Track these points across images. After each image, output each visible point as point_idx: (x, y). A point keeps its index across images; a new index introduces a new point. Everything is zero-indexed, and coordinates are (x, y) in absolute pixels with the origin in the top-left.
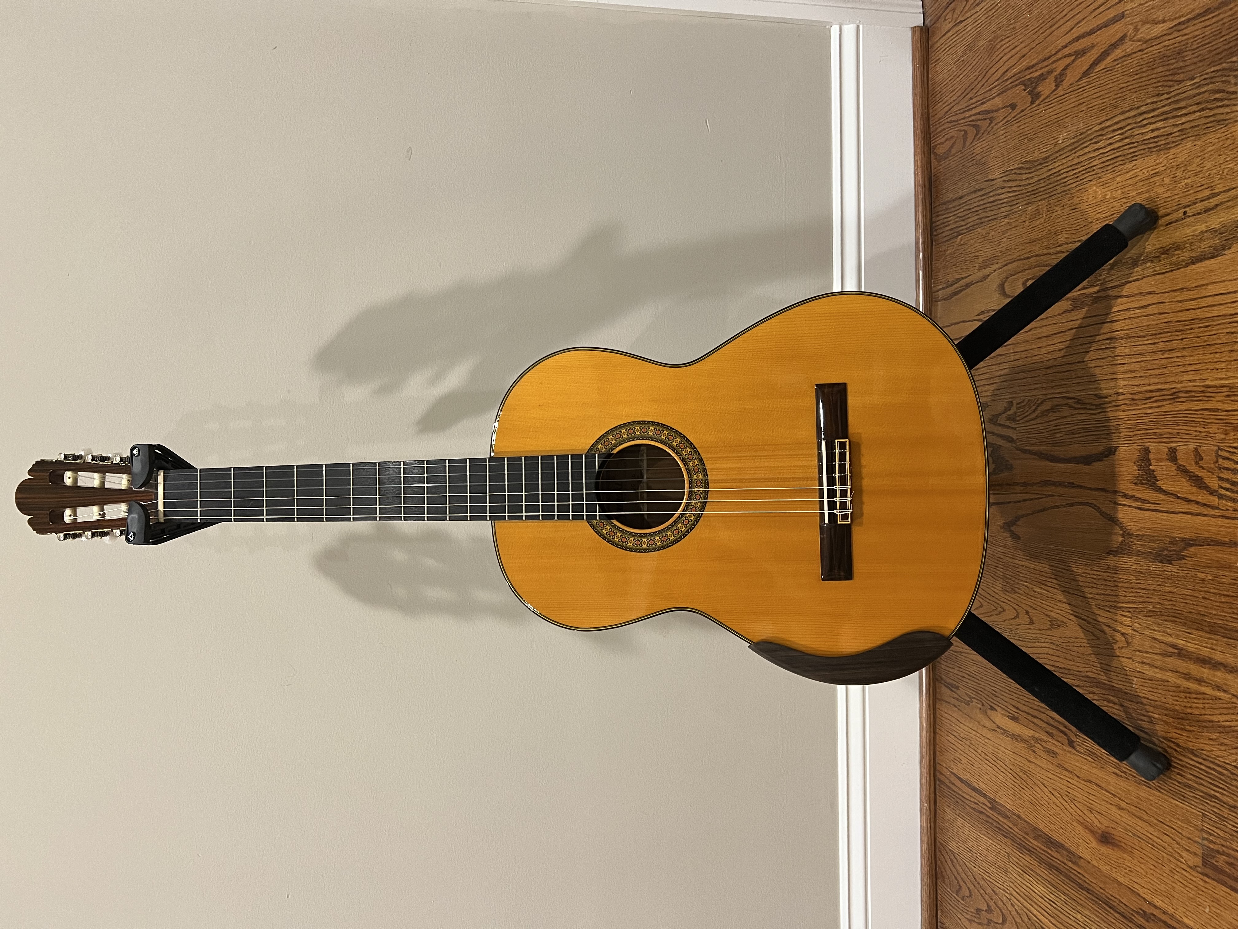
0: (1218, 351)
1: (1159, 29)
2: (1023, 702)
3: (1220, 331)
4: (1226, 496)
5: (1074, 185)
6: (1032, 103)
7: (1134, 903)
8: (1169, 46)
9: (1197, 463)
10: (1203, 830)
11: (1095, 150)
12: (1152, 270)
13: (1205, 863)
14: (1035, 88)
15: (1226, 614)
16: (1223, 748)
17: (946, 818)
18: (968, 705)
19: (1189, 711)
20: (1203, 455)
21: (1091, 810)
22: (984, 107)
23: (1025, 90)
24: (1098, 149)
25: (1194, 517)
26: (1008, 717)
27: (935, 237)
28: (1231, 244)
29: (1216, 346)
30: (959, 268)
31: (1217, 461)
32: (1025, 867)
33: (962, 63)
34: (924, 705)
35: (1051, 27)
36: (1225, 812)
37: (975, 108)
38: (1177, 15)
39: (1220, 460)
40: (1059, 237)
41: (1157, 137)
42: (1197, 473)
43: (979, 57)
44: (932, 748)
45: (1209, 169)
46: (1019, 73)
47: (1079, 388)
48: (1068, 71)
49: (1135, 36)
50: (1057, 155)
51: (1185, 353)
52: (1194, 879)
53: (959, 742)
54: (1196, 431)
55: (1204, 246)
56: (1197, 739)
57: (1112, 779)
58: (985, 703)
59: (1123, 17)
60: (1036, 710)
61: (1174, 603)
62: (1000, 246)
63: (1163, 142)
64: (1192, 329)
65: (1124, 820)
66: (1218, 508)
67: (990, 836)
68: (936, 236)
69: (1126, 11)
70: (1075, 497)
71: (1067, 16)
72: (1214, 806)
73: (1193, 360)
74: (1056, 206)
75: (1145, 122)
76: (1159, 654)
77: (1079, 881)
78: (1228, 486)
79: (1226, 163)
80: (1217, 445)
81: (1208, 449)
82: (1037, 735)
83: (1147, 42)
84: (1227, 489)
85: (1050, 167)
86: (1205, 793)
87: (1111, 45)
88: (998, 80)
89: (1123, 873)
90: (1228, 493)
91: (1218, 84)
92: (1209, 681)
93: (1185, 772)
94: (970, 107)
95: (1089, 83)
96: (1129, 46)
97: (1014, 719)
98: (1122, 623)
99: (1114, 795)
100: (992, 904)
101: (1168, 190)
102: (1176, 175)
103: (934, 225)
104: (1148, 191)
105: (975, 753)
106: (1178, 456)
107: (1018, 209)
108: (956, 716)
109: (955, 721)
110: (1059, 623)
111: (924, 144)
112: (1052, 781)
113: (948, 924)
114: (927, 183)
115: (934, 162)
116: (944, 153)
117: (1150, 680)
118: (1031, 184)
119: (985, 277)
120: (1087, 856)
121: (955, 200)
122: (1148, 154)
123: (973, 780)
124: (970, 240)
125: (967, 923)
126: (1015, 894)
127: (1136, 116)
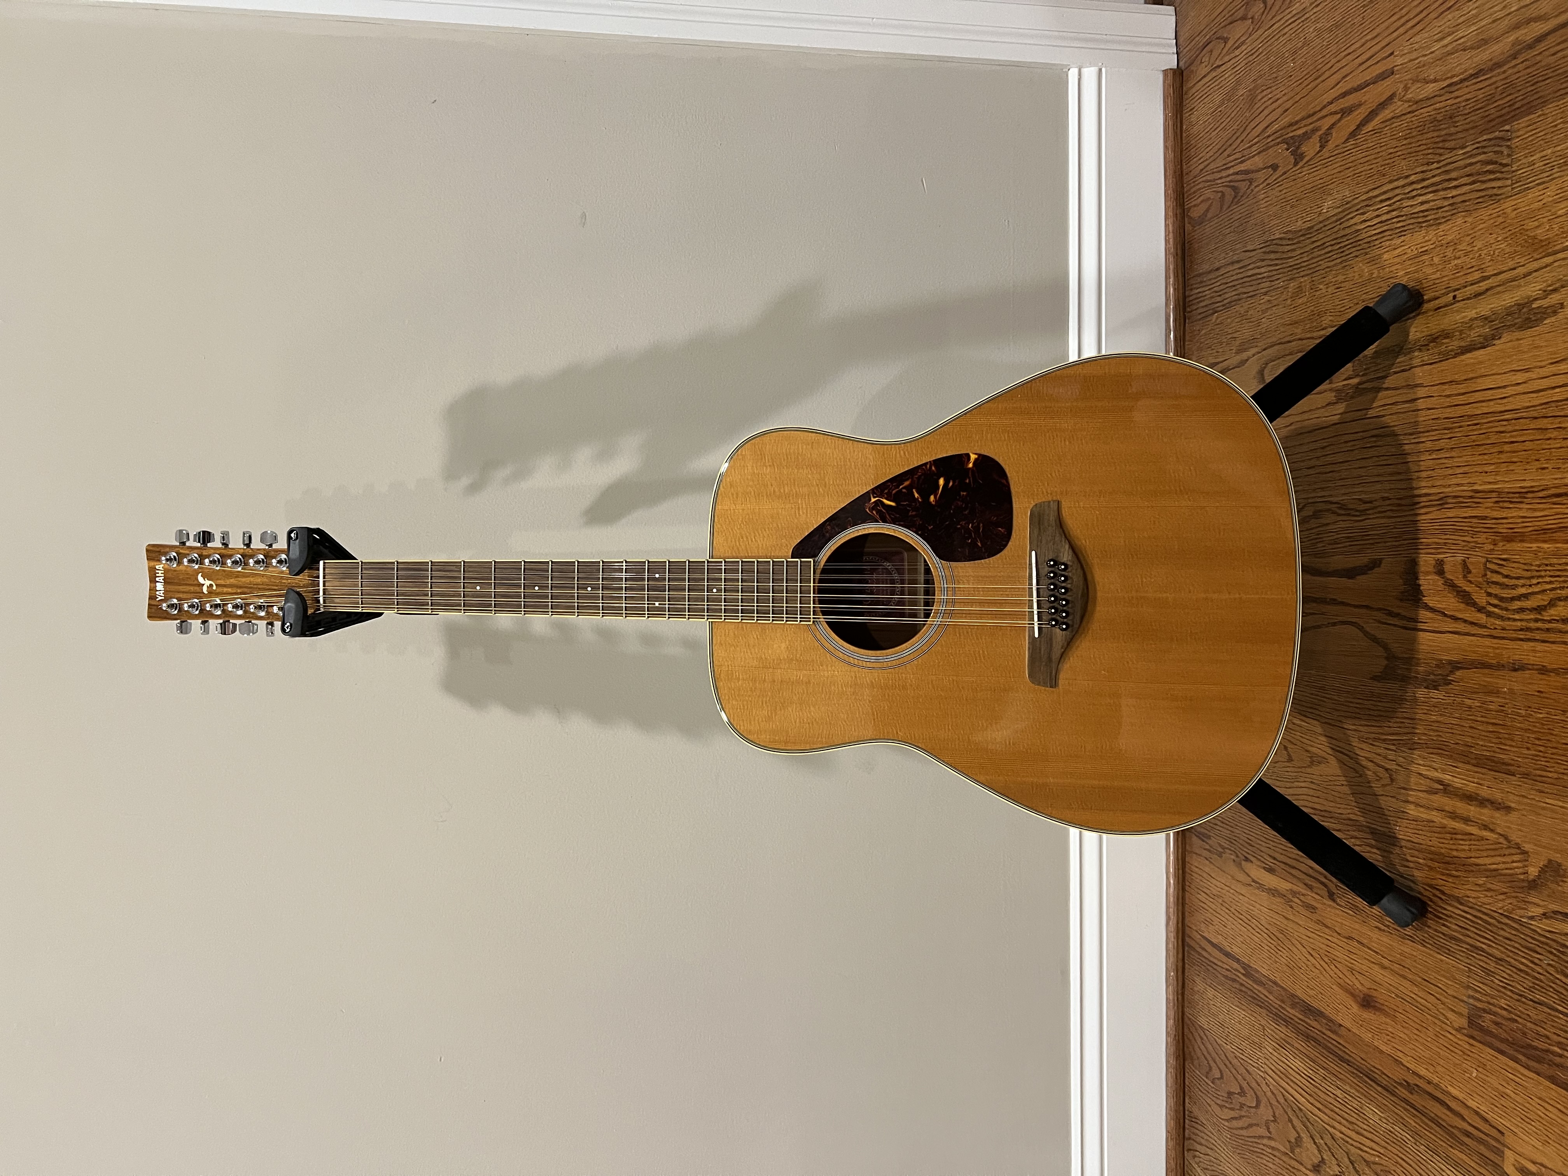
0: (1486, 452)
1: (1431, 88)
2: (1281, 851)
3: (1490, 430)
4: (1493, 612)
5: (1339, 261)
6: (1296, 164)
7: (1397, 1074)
8: (1440, 109)
9: (1465, 577)
10: (1468, 987)
11: (1361, 222)
12: (1419, 360)
13: (1471, 1023)
14: (1298, 148)
15: (1493, 745)
16: (1489, 894)
17: (1196, 989)
18: (1221, 857)
19: (1455, 853)
20: (1471, 567)
21: (1352, 970)
22: (1242, 167)
23: (1288, 150)
24: (1365, 221)
25: (1461, 637)
26: (1264, 868)
27: (1189, 314)
28: (1502, 333)
29: (1486, 446)
30: (1214, 351)
31: (1486, 575)
32: (1281, 1040)
33: (1219, 113)
34: (1172, 858)
35: (1316, 79)
36: (1492, 966)
37: (1233, 166)
38: (1449, 75)
39: (1489, 573)
40: (1323, 319)
41: (1427, 210)
42: (1465, 588)
43: (1238, 109)
44: (1180, 908)
45: (1480, 249)
46: (1281, 129)
47: (1343, 492)
48: (1334, 131)
49: (1404, 96)
50: (1321, 225)
51: (1453, 454)
52: (1460, 1042)
53: (1211, 900)
54: (1464, 541)
55: (1473, 335)
56: (1463, 884)
57: (1375, 935)
58: (1240, 855)
59: (1393, 73)
60: (1294, 859)
61: (1441, 734)
62: (1260, 327)
63: (1433, 217)
64: (1460, 427)
65: (1386, 979)
66: (1485, 627)
67: (1243, 1007)
68: (1189, 312)
69: (1396, 66)
70: (1337, 616)
71: (1334, 67)
72: (1480, 960)
73: (1461, 462)
74: (1319, 283)
75: (1414, 193)
76: (1424, 791)
77: (1340, 1052)
78: (1496, 602)
79: (1497, 244)
80: (1485, 557)
81: (1476, 560)
82: (1295, 888)
83: (1417, 103)
84: (1495, 606)
85: (1314, 239)
86: (1471, 946)
87: (1380, 104)
88: (1258, 136)
89: (1385, 1040)
90: (1496, 610)
91: (1490, 154)
92: (1475, 820)
93: (1450, 923)
94: (1227, 166)
95: (1356, 146)
96: (1398, 107)
97: (1270, 870)
98: (1385, 758)
99: (1377, 953)
100: (1245, 1085)
101: (1438, 271)
102: (1446, 254)
103: (1187, 300)
104: (1416, 271)
105: (1227, 911)
106: (1445, 569)
107: (1279, 286)
108: (1207, 869)
109: (1205, 875)
110: (1319, 759)
111: (1176, 206)
112: (1311, 940)
113: (1196, 1111)
114: (1179, 252)
115: (1188, 227)
116: (1199, 217)
117: (1413, 820)
118: (1293, 257)
119: (1243, 362)
120: (1347, 1024)
121: (1210, 272)
122: (1416, 230)
123: (1226, 944)
124: (1227, 318)
125: (1217, 1110)
126: (1270, 1072)
127: (1403, 186)
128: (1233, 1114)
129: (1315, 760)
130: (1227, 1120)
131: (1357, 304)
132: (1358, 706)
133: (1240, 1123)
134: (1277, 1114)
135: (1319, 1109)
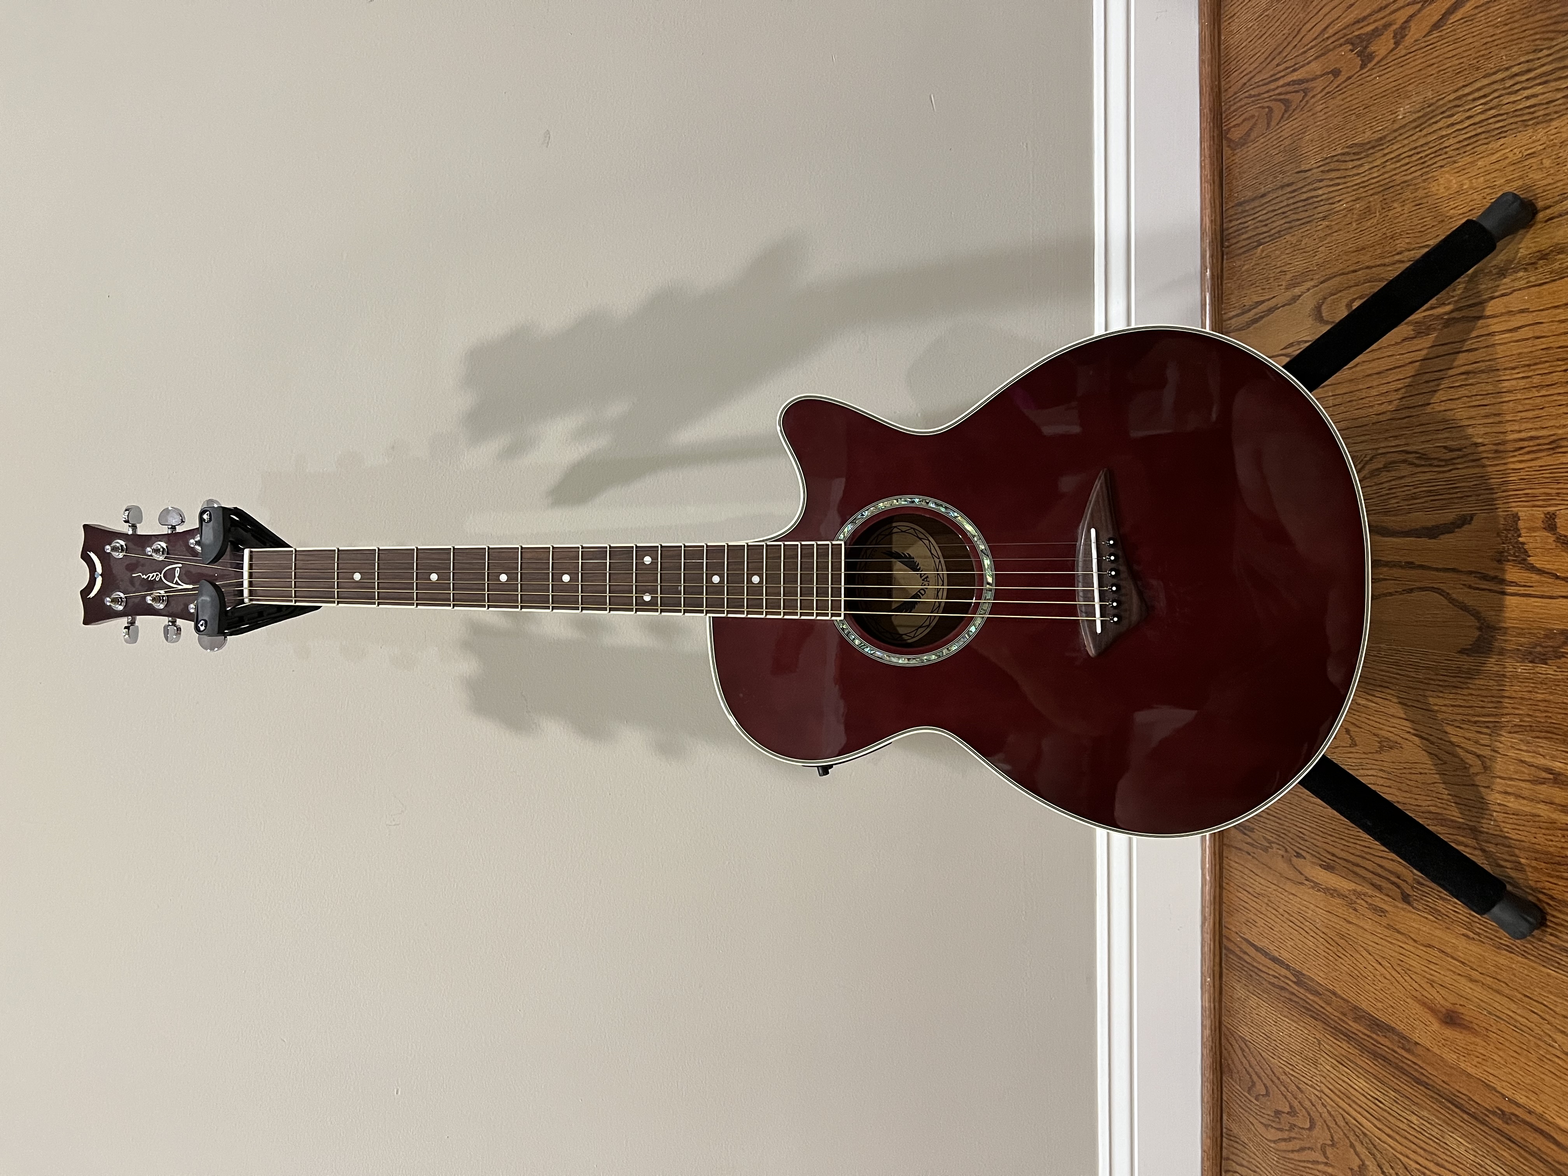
2: (1342, 847)
5: (1419, 173)
6: (1363, 67)
7: (1488, 1101)
11: (1448, 126)
12: (1524, 282)
14: (1366, 47)
17: (1235, 996)
18: (1267, 852)
21: (1432, 983)
22: (1295, 76)
23: (1352, 51)
24: (1453, 124)
26: (1320, 866)
27: (1227, 249)
30: (1259, 288)
32: (1341, 1057)
33: (1266, 18)
34: (1208, 853)
37: (1283, 76)
40: (1398, 242)
41: (1532, 106)
43: (1291, 10)
44: (1217, 907)
46: (1344, 28)
47: (1423, 439)
48: (1412, 24)
50: (1396, 134)
53: (1254, 899)
57: (1462, 943)
58: (1289, 849)
60: (1358, 856)
61: (1549, 714)
62: (1316, 257)
63: (1541, 113)
65: (1476, 994)
67: (1294, 1018)
68: (1228, 247)
70: (1415, 581)
74: (1393, 201)
75: (1517, 87)
76: (1528, 781)
77: (1415, 1074)
82: (1359, 888)
85: (1386, 151)
88: (1315, 39)
89: (1474, 1063)
94: (1276, 77)
95: (1441, 38)
97: (1328, 868)
98: (1477, 742)
99: (1463, 963)
100: (1296, 1104)
101: (1548, 175)
102: (1560, 155)
103: (1225, 233)
104: (1521, 178)
105: (1274, 912)
106: (1558, 525)
107: (1342, 208)
108: (1249, 865)
109: (1247, 871)
110: (1391, 744)
111: (1214, 127)
112: (1380, 947)
113: (1235, 1129)
114: (1217, 178)
115: (1227, 151)
116: (1241, 138)
117: (1513, 814)
118: (1359, 174)
119: (1295, 299)
120: (1426, 1041)
121: (1253, 200)
122: (1520, 129)
123: (1271, 947)
124: (1275, 250)
125: (1261, 1129)
126: (1327, 1091)
127: (1503, 80)
128: (1280, 1135)
129: (1386, 745)
130: (1274, 1142)
131: (1443, 221)
132: (1441, 683)
133: (1290, 1146)
134: (1336, 1138)
135: (1389, 1136)
